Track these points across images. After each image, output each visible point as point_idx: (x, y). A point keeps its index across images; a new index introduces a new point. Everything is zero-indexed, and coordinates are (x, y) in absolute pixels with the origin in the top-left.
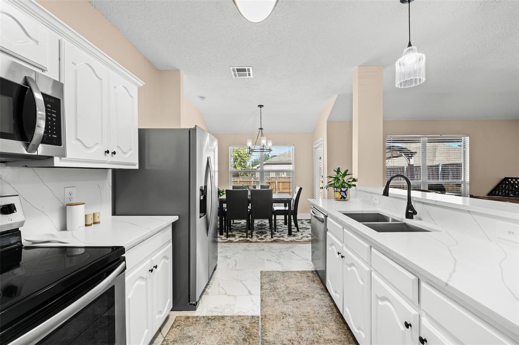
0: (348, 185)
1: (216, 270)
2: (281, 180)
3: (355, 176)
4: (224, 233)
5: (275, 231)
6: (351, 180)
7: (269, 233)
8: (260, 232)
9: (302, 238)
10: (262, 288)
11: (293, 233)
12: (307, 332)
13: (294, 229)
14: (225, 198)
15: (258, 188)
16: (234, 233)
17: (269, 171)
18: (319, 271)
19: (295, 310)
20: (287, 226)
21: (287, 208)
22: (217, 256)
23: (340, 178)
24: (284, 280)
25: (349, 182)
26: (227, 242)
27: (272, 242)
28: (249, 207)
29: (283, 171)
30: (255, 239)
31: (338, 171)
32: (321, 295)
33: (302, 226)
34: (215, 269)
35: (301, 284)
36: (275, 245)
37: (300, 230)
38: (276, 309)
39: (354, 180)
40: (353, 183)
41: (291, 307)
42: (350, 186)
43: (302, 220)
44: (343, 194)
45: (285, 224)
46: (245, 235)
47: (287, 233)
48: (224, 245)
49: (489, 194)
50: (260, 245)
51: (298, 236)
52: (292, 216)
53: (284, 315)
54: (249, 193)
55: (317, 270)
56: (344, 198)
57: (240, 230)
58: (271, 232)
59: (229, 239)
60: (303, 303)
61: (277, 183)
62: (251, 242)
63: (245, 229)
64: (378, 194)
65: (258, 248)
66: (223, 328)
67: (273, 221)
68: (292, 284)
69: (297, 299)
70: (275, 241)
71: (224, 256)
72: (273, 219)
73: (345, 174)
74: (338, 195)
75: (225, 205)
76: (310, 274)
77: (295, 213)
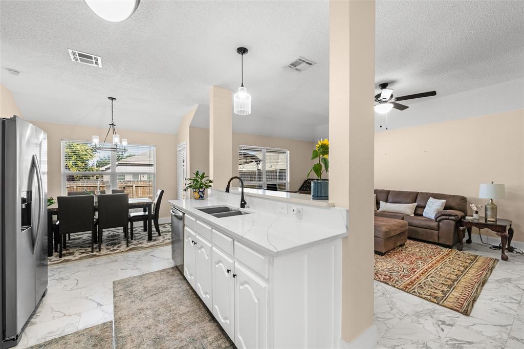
0: (205, 185)
1: (46, 296)
2: (140, 184)
3: (211, 178)
4: (54, 253)
5: (132, 239)
6: (208, 182)
7: (124, 243)
8: (112, 244)
9: (163, 241)
10: (115, 296)
11: (153, 238)
12: (164, 315)
13: (154, 234)
14: (57, 207)
15: (109, 192)
16: (71, 251)
17: (123, 174)
18: (179, 266)
19: (153, 303)
20: (146, 233)
21: (147, 213)
22: (47, 281)
23: (199, 180)
24: (142, 283)
25: (206, 183)
26: (60, 263)
27: (128, 251)
28: (96, 216)
29: (143, 174)
30: (104, 251)
31: (197, 174)
32: (179, 284)
33: (164, 230)
34: (44, 296)
35: (161, 281)
36: (130, 254)
37: (161, 234)
38: (132, 309)
39: (211, 182)
40: (210, 184)
41: (149, 302)
42: (207, 187)
43: (164, 224)
44: (201, 194)
45: (145, 230)
46: (90, 249)
47: (147, 239)
48: (55, 266)
49: (300, 190)
50: (111, 257)
51: (159, 240)
52: (153, 221)
53: (141, 310)
54: (96, 200)
55: (177, 265)
56: (202, 197)
57: (81, 246)
58: (126, 242)
59: (63, 259)
60: (162, 295)
61: (134, 187)
62: (99, 256)
63: (89, 243)
64: (222, 191)
65: (109, 260)
66: (64, 346)
67: (129, 230)
68: (151, 283)
69: (155, 294)
70: (132, 249)
71: (57, 278)
72: (129, 227)
73: (203, 177)
74: (197, 195)
75: (55, 217)
76: (171, 271)
77: (156, 217)
